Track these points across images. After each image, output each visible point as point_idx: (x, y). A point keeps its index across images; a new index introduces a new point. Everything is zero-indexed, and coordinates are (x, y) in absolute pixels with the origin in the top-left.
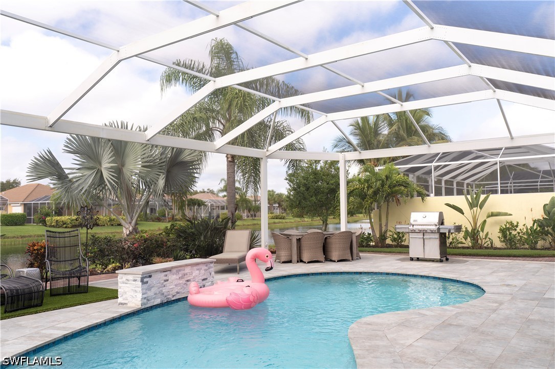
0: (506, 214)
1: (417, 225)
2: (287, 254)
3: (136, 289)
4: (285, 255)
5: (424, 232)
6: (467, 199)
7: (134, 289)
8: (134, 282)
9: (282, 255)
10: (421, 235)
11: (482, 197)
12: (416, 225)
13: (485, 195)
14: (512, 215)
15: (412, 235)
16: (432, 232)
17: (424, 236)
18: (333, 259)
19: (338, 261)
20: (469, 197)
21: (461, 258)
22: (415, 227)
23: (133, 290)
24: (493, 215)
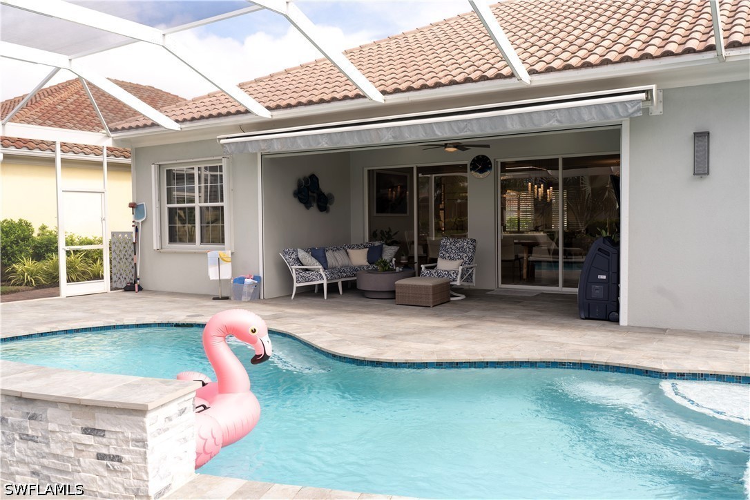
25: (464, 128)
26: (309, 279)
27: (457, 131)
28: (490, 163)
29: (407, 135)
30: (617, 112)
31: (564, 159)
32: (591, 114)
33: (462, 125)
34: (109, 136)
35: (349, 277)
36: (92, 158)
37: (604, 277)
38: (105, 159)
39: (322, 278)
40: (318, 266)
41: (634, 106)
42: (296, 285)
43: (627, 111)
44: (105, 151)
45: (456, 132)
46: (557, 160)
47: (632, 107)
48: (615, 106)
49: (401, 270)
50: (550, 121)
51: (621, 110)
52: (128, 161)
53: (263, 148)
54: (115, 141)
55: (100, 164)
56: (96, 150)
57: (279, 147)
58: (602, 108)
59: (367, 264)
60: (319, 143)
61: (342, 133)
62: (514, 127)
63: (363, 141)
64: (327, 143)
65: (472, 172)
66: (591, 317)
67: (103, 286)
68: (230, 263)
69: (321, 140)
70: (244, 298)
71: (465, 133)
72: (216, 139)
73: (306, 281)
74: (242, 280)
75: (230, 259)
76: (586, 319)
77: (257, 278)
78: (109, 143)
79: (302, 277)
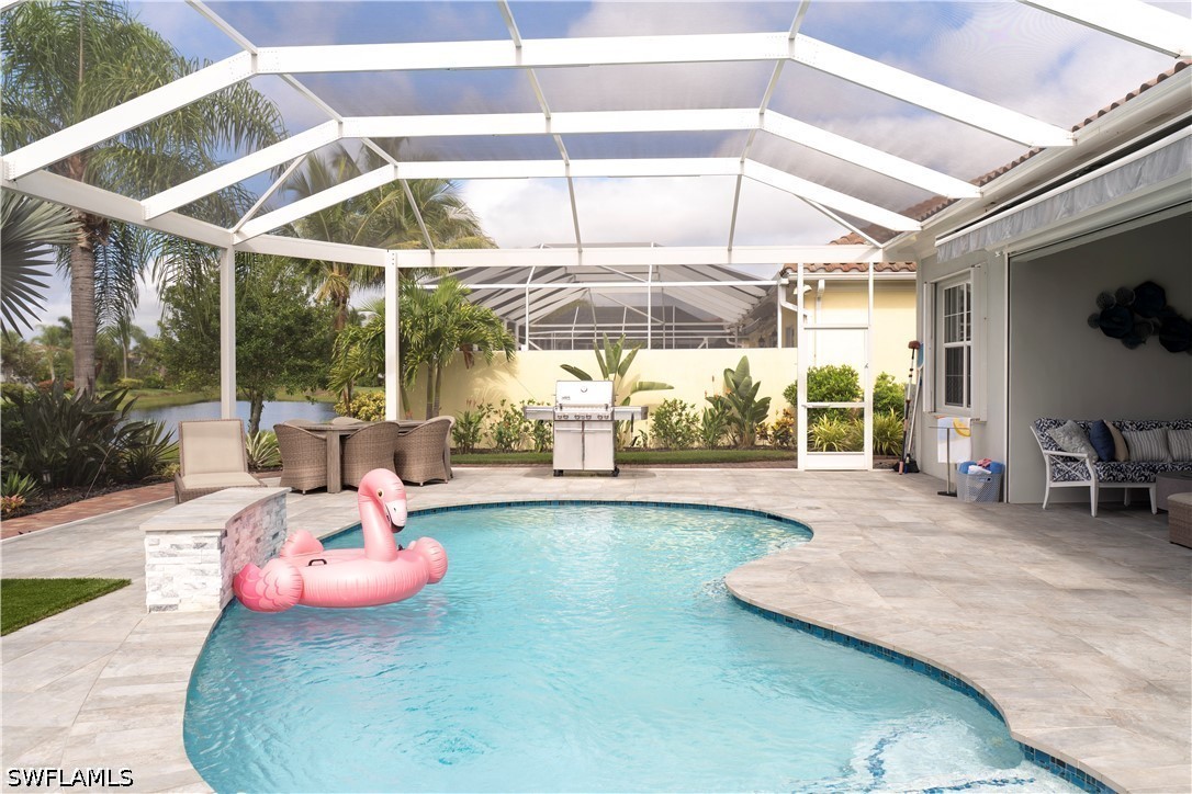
0: (663, 387)
1: (571, 406)
2: (316, 474)
3: (205, 567)
4: (312, 474)
5: (583, 421)
6: (600, 358)
7: (197, 567)
8: (198, 551)
9: (306, 475)
10: (576, 427)
11: (625, 353)
12: (567, 406)
13: (629, 351)
14: (672, 388)
15: (559, 427)
16: (601, 419)
17: (583, 427)
18: (415, 480)
19: (425, 484)
20: (602, 352)
21: (640, 469)
22: (566, 411)
23: (193, 570)
24: (642, 388)
26: (1069, 477)
34: (878, 248)
36: (854, 275)
38: (871, 276)
39: (1089, 477)
40: (1084, 454)
42: (1050, 484)
44: (871, 268)
52: (913, 275)
54: (887, 253)
55: (865, 283)
56: (861, 267)
67: (864, 459)
68: (969, 438)
75: (969, 432)
78: (878, 257)
79: (1060, 471)
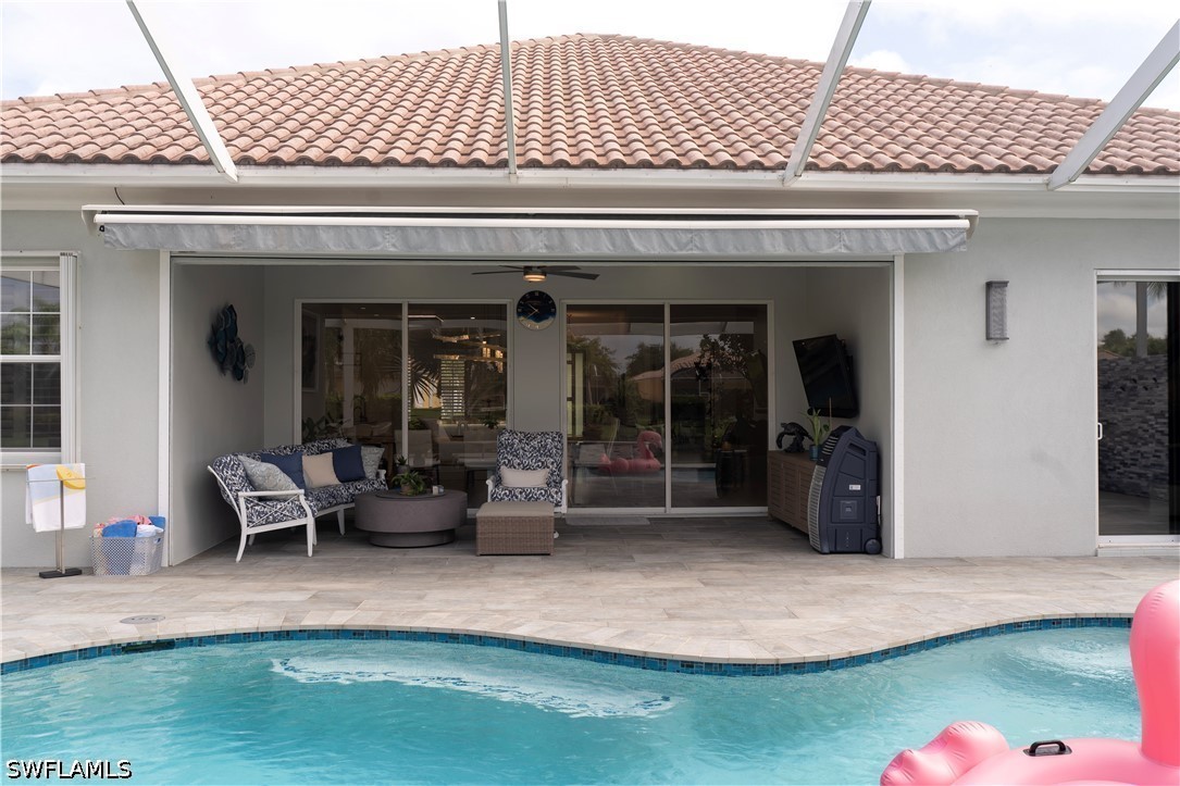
25: (687, 244)
26: (274, 518)
27: (675, 248)
28: (553, 306)
29: (576, 245)
30: (932, 242)
31: (673, 307)
32: (895, 240)
33: (684, 238)
35: (325, 508)
37: (858, 487)
39: (303, 513)
40: (294, 491)
41: (956, 237)
42: (246, 531)
43: (947, 243)
45: (672, 249)
46: (662, 307)
47: (954, 238)
48: (929, 234)
49: (442, 490)
50: (833, 245)
51: (938, 240)
53: (223, 242)
57: (271, 243)
58: (911, 234)
59: (337, 482)
60: (376, 245)
61: (432, 228)
62: (776, 249)
63: (481, 248)
64: (394, 245)
65: (522, 318)
66: (838, 549)
68: (84, 492)
69: (380, 239)
70: (135, 569)
71: (690, 252)
72: (79, 212)
73: (267, 523)
74: (128, 529)
75: (82, 483)
76: (831, 553)
77: (156, 521)
79: (259, 514)
